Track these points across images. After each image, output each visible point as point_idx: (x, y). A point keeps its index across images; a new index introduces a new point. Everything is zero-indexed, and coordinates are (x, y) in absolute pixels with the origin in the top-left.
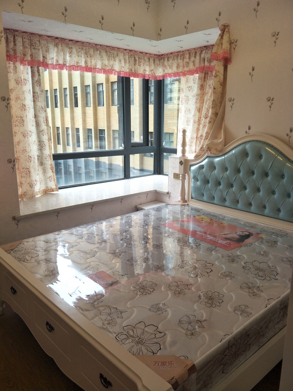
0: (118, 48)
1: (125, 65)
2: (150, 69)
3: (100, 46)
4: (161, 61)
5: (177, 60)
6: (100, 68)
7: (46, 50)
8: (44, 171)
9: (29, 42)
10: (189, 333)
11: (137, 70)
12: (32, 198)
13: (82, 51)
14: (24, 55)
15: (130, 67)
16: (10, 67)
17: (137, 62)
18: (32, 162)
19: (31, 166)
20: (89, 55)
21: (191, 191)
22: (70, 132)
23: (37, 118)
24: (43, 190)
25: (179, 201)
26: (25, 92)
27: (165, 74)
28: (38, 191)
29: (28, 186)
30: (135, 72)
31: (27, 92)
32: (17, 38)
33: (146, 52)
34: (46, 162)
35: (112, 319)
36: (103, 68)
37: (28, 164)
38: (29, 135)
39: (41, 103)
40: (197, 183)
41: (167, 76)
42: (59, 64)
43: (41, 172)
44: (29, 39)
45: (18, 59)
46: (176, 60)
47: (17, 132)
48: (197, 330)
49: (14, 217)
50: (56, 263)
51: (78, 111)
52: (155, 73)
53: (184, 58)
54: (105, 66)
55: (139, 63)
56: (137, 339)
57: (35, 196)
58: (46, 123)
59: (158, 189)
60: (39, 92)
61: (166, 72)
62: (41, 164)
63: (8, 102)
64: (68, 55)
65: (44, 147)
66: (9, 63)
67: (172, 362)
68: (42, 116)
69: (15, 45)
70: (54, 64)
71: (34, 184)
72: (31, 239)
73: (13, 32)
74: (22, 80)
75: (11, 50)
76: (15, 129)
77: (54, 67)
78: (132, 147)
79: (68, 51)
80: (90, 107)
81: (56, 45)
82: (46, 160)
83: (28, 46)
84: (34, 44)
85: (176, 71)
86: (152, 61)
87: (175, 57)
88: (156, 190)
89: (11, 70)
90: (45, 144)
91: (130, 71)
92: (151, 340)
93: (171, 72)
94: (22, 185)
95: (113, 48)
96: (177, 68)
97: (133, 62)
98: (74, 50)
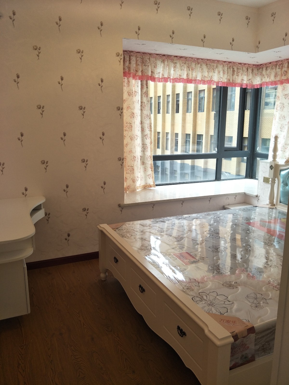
0: (218, 61)
1: (223, 76)
2: (248, 79)
3: (201, 60)
4: (259, 71)
5: (276, 69)
6: (200, 79)
7: (155, 66)
8: (145, 170)
9: (141, 60)
10: (254, 305)
11: (234, 80)
12: (134, 191)
13: (185, 65)
14: (136, 71)
15: (229, 77)
16: (124, 82)
17: (236, 73)
18: (136, 161)
19: (135, 164)
20: (191, 68)
21: (280, 195)
22: (169, 136)
23: (142, 125)
24: (143, 185)
25: (267, 204)
26: (135, 102)
27: (263, 82)
28: (139, 186)
29: (131, 181)
30: (233, 82)
31: (136, 102)
32: (132, 57)
33: (245, 63)
34: (147, 162)
35: (191, 286)
36: (203, 79)
37: (132, 163)
38: (135, 138)
39: (146, 112)
40: (286, 187)
41: (264, 85)
42: (164, 78)
43: (142, 170)
44: (142, 57)
45: (132, 75)
46: (274, 70)
47: (126, 135)
48: (262, 305)
49: (120, 204)
50: (150, 241)
51: (179, 116)
52: (253, 82)
53: (282, 67)
54: (204, 78)
55: (237, 73)
56: (209, 302)
57: (136, 190)
58: (149, 128)
59: (247, 192)
60: (146, 102)
61: (264, 80)
62: (143, 163)
63: (122, 111)
64: (172, 69)
65: (146, 149)
66: (124, 79)
67: (235, 322)
68: (147, 122)
69: (130, 63)
70: (160, 77)
71: (136, 180)
72: (131, 223)
73: (129, 53)
74: (133, 92)
75: (126, 68)
76: (125, 133)
77: (160, 80)
78: (225, 151)
79: (173, 66)
80: (190, 113)
81: (163, 61)
82: (147, 160)
83: (140, 64)
84: (145, 62)
85: (274, 80)
86: (250, 70)
87: (274, 66)
88: (245, 193)
89: (125, 84)
90: (148, 147)
91: (228, 81)
92: (220, 305)
93: (269, 80)
94: (127, 180)
95: (214, 61)
96: (275, 77)
97: (232, 73)
98: (178, 65)
